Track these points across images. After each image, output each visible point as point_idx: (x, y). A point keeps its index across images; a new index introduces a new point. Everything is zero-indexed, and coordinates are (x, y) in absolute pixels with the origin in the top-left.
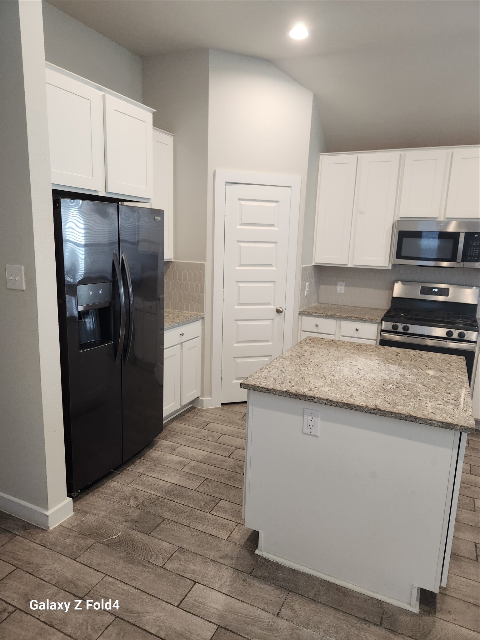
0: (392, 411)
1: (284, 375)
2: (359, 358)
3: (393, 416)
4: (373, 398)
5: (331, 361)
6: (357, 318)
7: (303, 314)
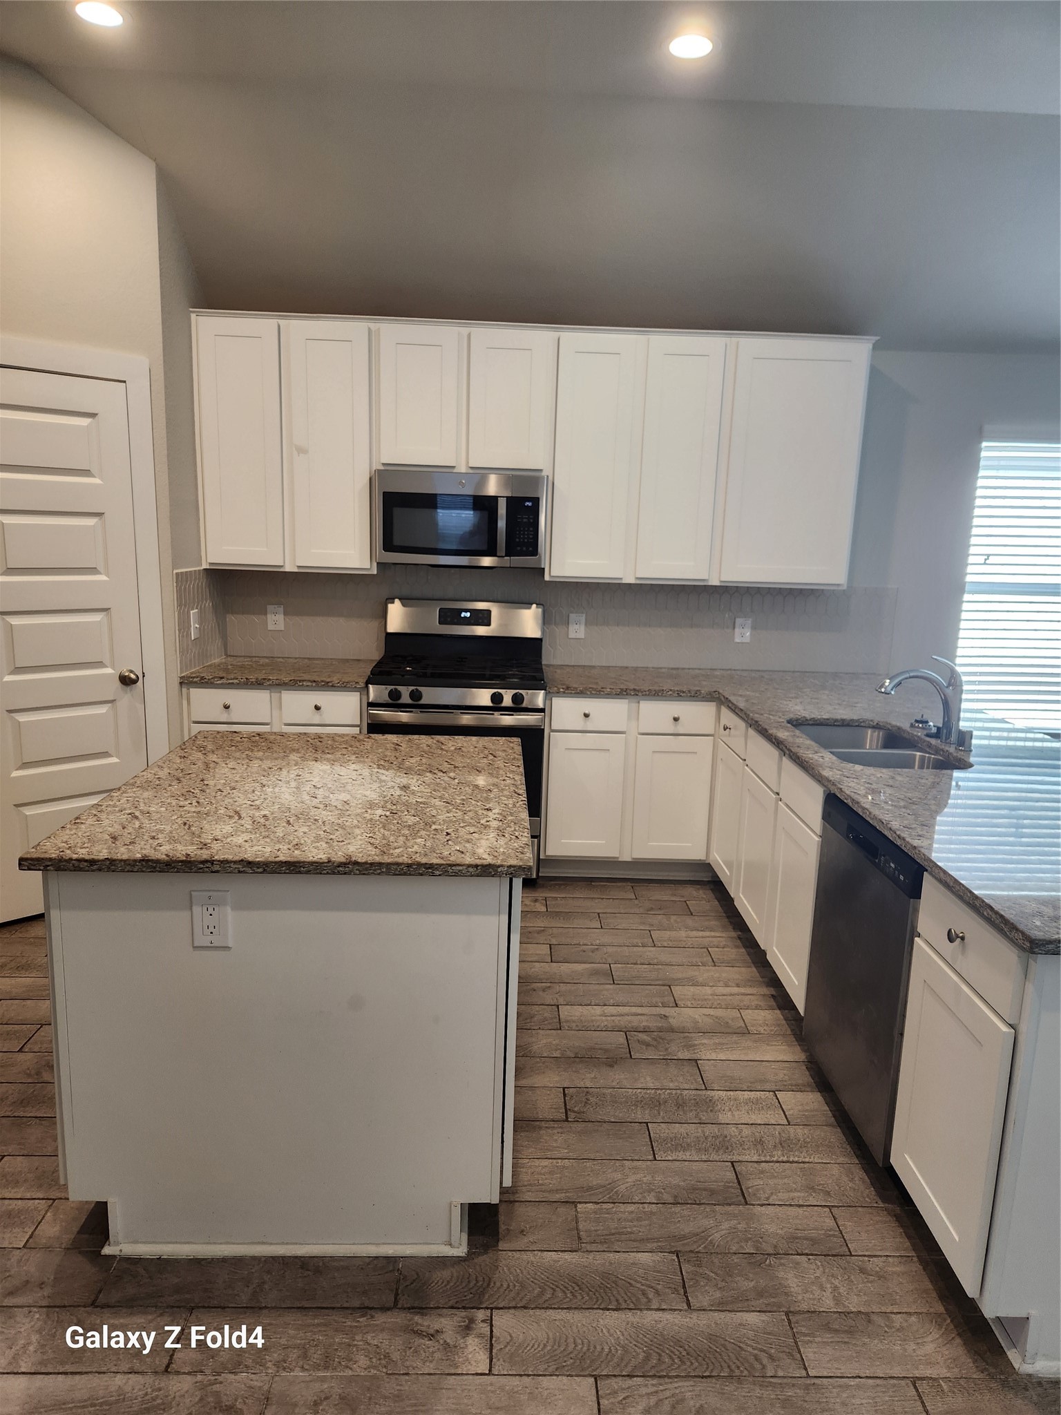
0: (381, 861)
1: (137, 824)
2: (318, 765)
3: (384, 870)
4: (343, 841)
5: (254, 779)
6: (314, 681)
7: (191, 682)
